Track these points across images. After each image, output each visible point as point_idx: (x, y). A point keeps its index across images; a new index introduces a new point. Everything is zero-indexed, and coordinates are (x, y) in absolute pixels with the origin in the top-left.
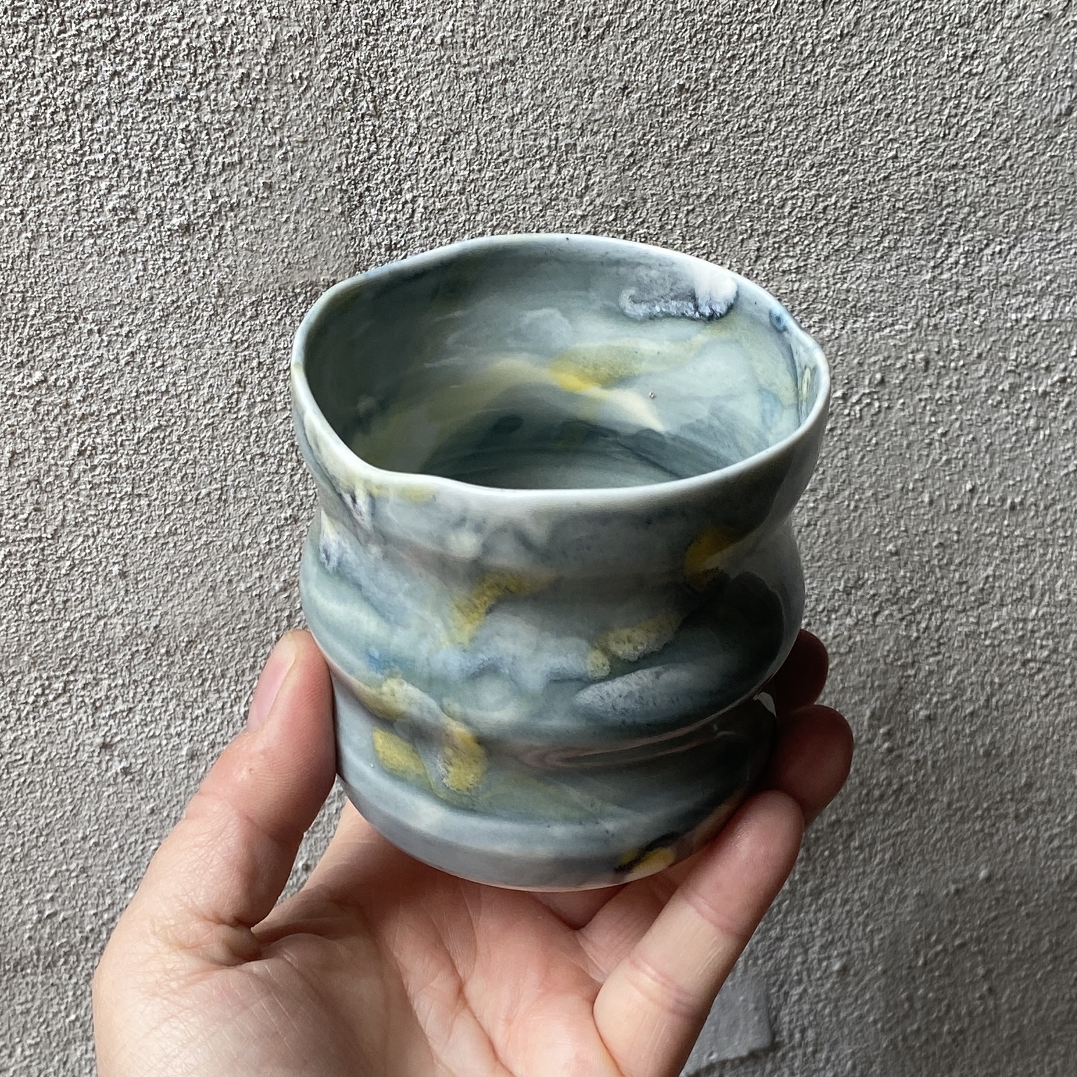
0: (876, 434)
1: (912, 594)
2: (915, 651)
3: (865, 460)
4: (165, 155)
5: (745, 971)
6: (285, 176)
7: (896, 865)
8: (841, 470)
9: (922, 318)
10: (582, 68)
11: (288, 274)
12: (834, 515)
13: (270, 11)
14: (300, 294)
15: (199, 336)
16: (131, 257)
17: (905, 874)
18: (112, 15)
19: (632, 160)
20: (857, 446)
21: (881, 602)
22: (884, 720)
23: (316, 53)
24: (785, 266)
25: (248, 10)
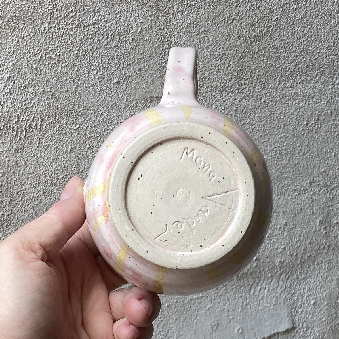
0: (317, 135)
1: (331, 184)
2: (332, 202)
3: (314, 143)
4: (112, 62)
5: (284, 304)
6: (144, 66)
7: (330, 270)
8: (307, 146)
9: (329, 100)
10: (226, 32)
11: (145, 95)
12: (305, 160)
13: (140, 21)
14: (148, 100)
15: (121, 113)
16: (103, 91)
17: (332, 273)
18: (98, 24)
19: (241, 57)
20: (311, 139)
21: (321, 187)
22: (323, 224)
23: (152, 32)
24: (288, 86)
25: (134, 20)
